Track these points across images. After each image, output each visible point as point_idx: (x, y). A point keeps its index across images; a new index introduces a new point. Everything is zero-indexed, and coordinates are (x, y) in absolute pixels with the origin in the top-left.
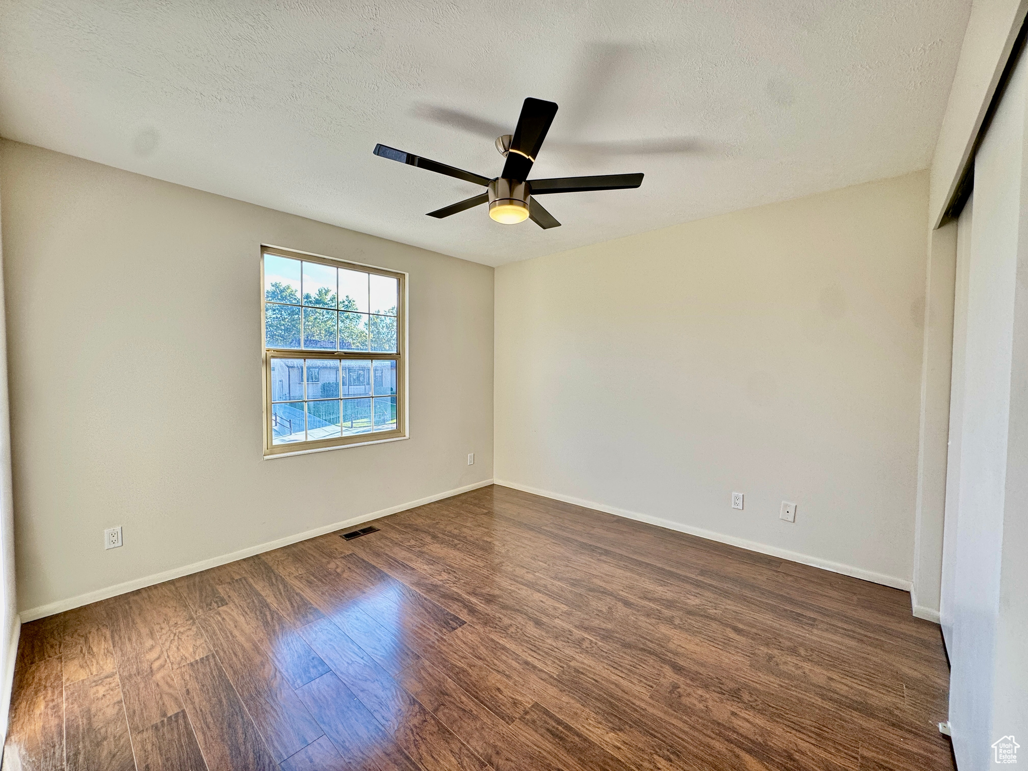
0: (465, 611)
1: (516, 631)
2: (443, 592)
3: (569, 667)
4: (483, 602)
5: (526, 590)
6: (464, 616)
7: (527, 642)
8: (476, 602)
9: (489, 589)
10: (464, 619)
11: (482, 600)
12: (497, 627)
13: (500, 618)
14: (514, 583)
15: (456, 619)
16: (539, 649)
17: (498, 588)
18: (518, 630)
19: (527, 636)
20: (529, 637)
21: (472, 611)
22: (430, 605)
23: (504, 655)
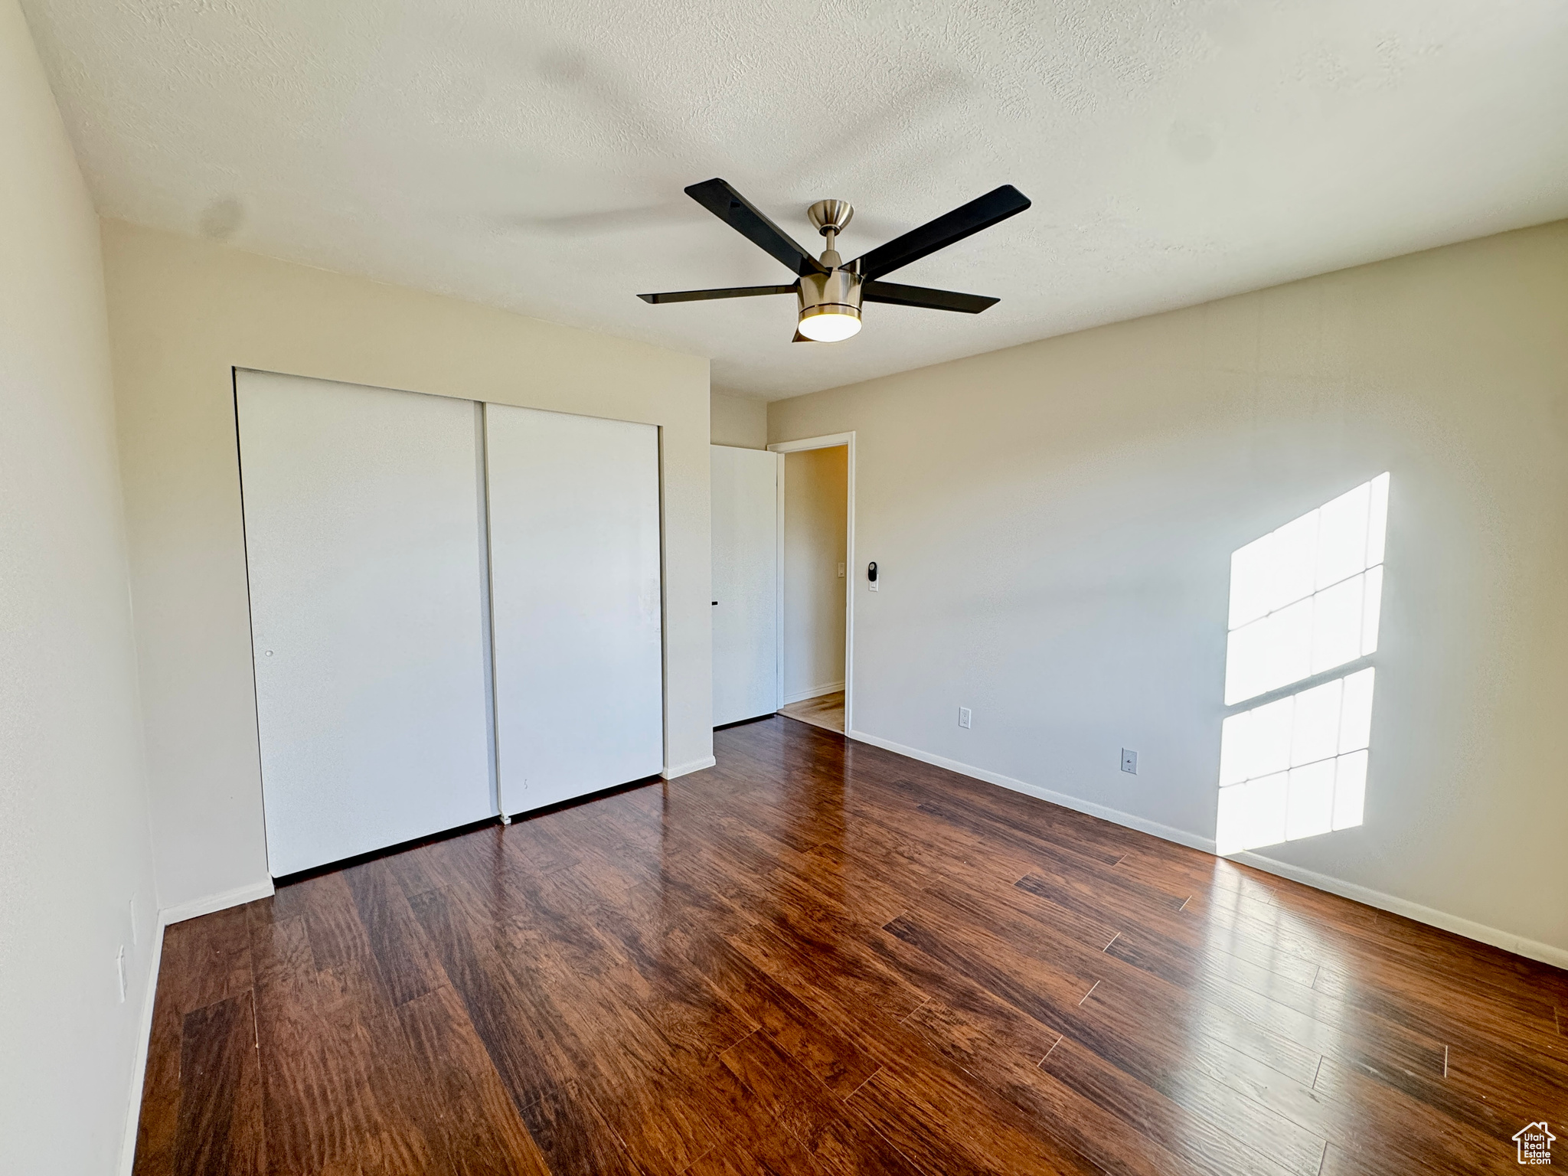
0: (890, 948)
1: (814, 912)
2: (942, 989)
3: (762, 874)
4: (865, 963)
5: (787, 981)
6: (891, 940)
7: (801, 899)
8: (876, 963)
9: (857, 989)
10: (888, 933)
11: (866, 966)
12: (839, 920)
13: (836, 932)
14: (808, 1004)
15: (900, 935)
16: (789, 891)
17: (839, 991)
18: (810, 913)
19: (800, 905)
20: (798, 904)
21: (879, 946)
22: (949, 960)
23: (831, 889)
